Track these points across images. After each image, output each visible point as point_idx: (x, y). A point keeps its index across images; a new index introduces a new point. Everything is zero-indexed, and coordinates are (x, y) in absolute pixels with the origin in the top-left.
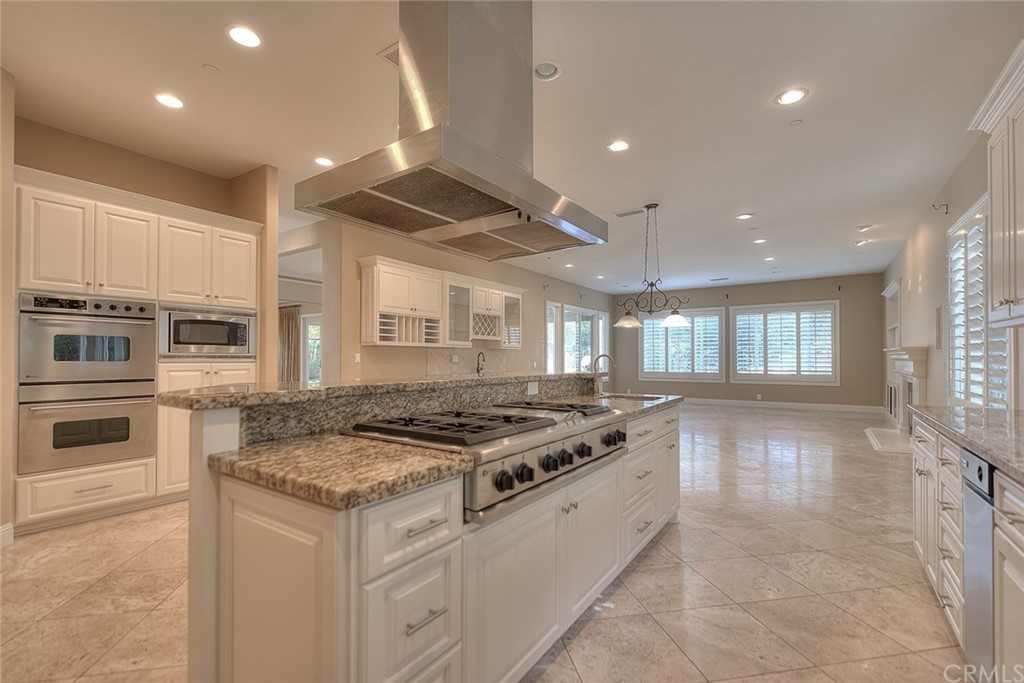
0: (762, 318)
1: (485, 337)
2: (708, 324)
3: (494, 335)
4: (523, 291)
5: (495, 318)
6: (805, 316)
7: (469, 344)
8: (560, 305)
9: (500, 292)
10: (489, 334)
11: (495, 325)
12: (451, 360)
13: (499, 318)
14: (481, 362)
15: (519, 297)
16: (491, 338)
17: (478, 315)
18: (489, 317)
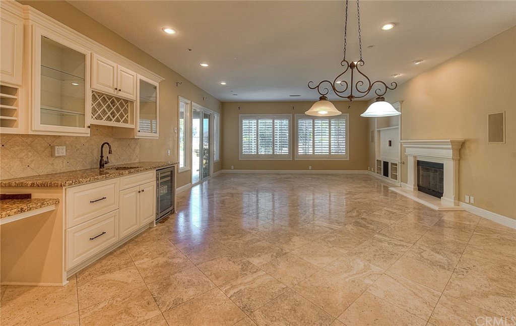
0: (312, 122)
1: (113, 123)
2: (282, 125)
3: (126, 121)
4: (161, 79)
5: (126, 101)
6: (333, 122)
7: (86, 132)
8: (189, 102)
9: (135, 74)
10: (118, 120)
11: (126, 111)
12: (52, 154)
13: (132, 102)
14: (106, 154)
15: (157, 84)
16: (121, 125)
17: (100, 95)
18: (118, 99)
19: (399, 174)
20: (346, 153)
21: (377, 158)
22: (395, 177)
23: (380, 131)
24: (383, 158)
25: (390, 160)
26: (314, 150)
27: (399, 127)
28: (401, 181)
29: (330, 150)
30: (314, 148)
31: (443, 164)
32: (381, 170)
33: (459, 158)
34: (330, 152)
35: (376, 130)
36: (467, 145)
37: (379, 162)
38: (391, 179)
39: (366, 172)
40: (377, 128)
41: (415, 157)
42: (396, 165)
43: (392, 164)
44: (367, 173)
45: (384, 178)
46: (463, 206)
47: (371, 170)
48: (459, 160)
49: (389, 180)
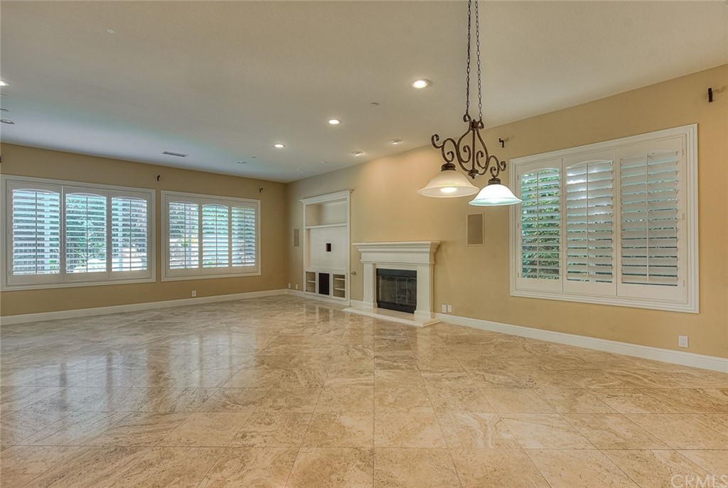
6: (236, 211)
19: (347, 289)
20: (256, 263)
21: (307, 269)
22: (342, 294)
23: (309, 229)
24: (318, 269)
25: (332, 270)
26: (201, 260)
27: (348, 224)
28: (351, 299)
29: (230, 260)
30: (201, 256)
31: (416, 271)
32: (315, 286)
33: (434, 263)
34: (230, 264)
35: (305, 228)
36: (443, 248)
37: (311, 275)
38: (334, 297)
39: (286, 291)
40: (306, 226)
41: (375, 264)
42: (343, 277)
43: (335, 276)
44: (286, 293)
45: (323, 298)
46: (440, 317)
47: (293, 288)
48: (434, 266)
49: (331, 299)
